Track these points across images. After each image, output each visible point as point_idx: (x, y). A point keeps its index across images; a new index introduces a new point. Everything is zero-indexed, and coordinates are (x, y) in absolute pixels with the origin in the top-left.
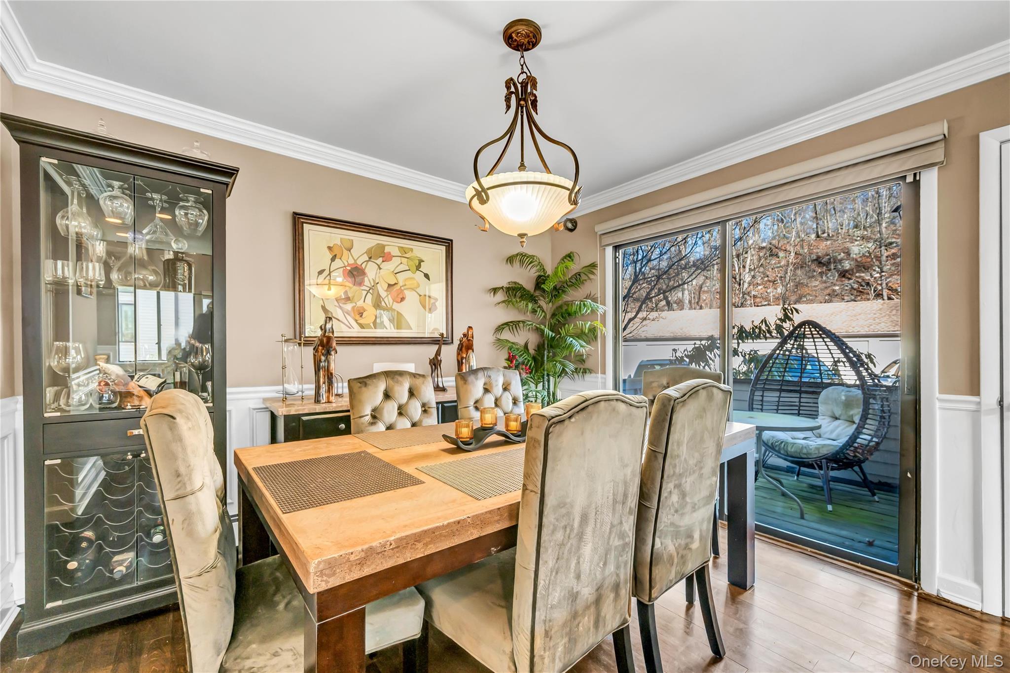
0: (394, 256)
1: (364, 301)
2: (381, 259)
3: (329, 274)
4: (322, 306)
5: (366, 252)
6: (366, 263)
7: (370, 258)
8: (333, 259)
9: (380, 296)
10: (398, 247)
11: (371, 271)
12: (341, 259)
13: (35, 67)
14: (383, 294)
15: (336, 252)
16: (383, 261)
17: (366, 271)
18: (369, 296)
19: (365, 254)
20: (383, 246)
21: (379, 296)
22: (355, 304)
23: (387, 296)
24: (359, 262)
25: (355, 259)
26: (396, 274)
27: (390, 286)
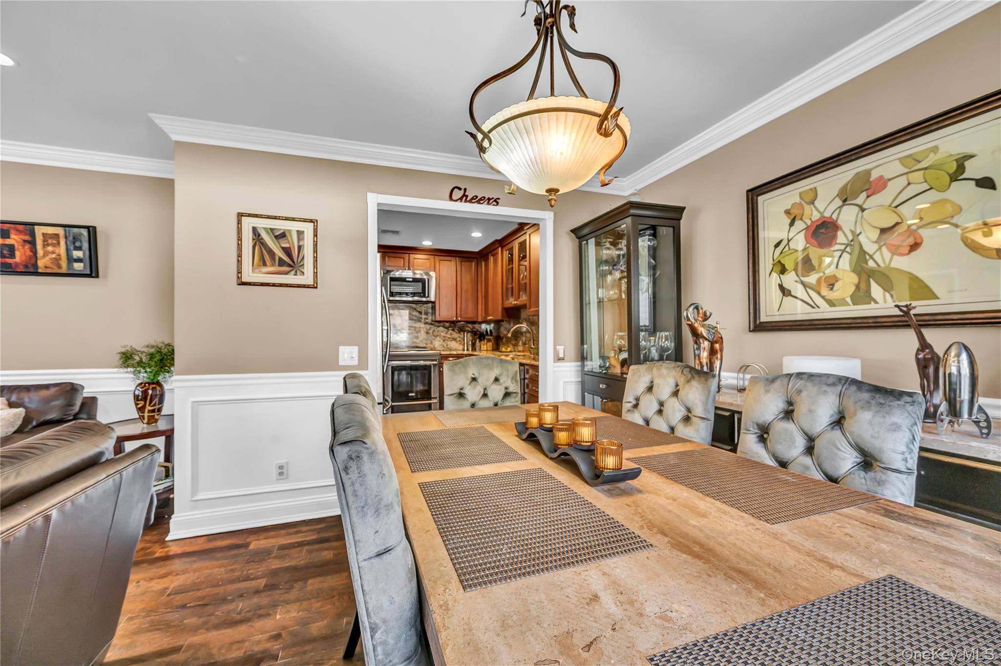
0: (890, 180)
1: (837, 267)
2: (864, 195)
3: (788, 244)
4: (779, 284)
5: (838, 195)
6: (839, 210)
7: (845, 201)
8: (792, 224)
9: (865, 252)
10: (898, 159)
11: (847, 218)
12: (801, 219)
13: (625, 184)
14: (870, 248)
15: (795, 212)
16: (868, 197)
17: (840, 222)
18: (846, 256)
19: (837, 198)
20: (868, 173)
21: (863, 252)
22: (822, 274)
23: (880, 248)
24: (827, 214)
25: (822, 211)
26: (896, 207)
27: (883, 231)
